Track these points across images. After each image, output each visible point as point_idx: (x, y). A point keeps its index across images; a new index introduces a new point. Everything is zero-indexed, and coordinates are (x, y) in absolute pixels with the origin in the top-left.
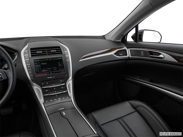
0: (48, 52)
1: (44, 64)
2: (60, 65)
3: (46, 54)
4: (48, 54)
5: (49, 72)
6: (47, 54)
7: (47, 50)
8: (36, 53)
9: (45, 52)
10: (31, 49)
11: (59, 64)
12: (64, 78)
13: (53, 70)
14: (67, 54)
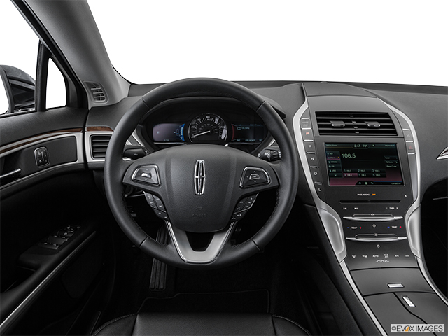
0: (359, 126)
1: (348, 156)
2: (389, 164)
3: (354, 132)
4: (361, 132)
5: (363, 179)
6: (357, 131)
7: (357, 121)
8: (330, 126)
9: (352, 126)
10: (318, 114)
11: (388, 160)
12: (399, 201)
13: (371, 176)
14: (408, 135)
